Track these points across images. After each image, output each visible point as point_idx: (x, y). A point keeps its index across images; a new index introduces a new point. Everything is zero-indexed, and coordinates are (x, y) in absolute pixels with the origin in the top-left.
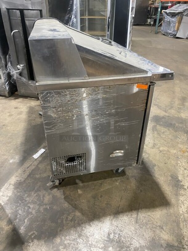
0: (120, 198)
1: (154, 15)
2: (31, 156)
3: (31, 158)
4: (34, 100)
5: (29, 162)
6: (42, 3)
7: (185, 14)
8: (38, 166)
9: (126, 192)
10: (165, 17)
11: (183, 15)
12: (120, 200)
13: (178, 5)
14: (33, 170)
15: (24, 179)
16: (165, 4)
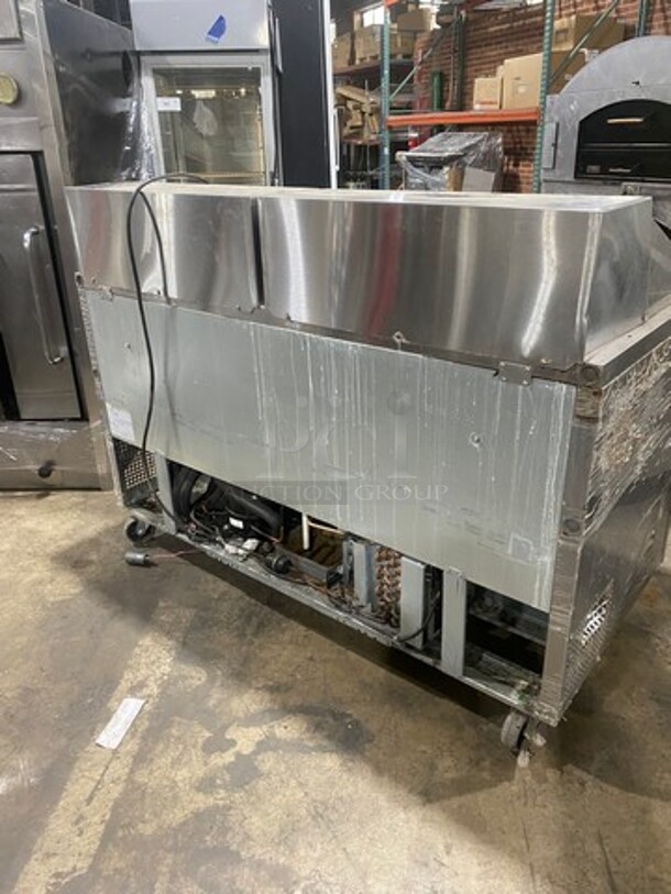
0: (521, 831)
1: (372, 169)
2: (88, 742)
3: (91, 748)
4: (26, 497)
5: (89, 770)
6: (41, 128)
7: (470, 162)
8: (133, 782)
9: (530, 803)
10: (410, 173)
11: (465, 165)
12: (523, 842)
13: (440, 135)
14: (117, 805)
15: (90, 860)
16: (400, 135)
